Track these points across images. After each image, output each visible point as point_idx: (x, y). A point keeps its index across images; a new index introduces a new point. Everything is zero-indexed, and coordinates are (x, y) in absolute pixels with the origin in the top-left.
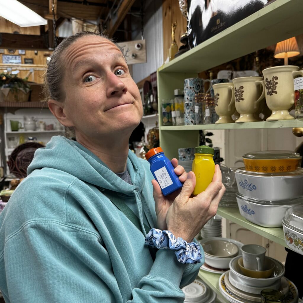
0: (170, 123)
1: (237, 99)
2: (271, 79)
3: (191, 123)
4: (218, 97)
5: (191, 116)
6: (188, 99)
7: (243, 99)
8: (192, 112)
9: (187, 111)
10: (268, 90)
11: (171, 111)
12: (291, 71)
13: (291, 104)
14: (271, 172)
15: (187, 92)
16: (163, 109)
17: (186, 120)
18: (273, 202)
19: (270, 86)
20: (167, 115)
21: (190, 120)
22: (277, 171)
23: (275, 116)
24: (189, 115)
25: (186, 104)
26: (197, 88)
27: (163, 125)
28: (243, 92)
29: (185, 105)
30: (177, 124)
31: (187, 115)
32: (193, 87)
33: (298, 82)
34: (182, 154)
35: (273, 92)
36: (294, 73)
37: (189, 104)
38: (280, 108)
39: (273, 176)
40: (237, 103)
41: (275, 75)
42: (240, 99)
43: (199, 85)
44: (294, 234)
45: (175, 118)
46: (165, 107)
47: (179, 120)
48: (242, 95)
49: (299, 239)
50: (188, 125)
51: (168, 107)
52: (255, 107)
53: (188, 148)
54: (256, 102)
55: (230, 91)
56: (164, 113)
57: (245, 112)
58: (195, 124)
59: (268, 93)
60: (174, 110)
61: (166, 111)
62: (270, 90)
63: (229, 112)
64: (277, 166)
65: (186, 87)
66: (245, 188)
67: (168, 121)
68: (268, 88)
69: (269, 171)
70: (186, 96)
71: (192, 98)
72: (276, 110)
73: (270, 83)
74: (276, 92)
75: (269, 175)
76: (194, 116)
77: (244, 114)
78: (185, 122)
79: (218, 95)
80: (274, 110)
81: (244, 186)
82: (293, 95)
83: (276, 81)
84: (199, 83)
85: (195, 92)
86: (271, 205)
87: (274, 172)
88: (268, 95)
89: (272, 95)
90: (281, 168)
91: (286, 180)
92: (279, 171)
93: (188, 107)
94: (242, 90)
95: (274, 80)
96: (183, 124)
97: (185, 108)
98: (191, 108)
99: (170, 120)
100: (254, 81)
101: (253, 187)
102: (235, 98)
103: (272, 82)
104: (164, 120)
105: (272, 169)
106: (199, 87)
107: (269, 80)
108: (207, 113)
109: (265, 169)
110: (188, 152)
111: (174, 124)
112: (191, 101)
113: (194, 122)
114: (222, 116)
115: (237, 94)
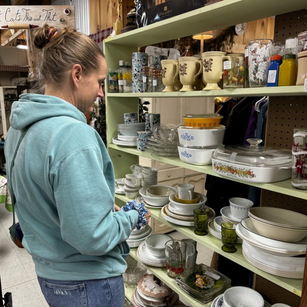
0: (116, 91)
1: (181, 73)
2: (208, 60)
3: (139, 91)
4: (166, 70)
5: (139, 85)
6: (136, 70)
7: (186, 74)
8: (139, 82)
9: (135, 80)
10: (206, 68)
11: (117, 80)
12: (221, 56)
13: (220, 79)
14: (203, 127)
15: (135, 64)
16: (110, 77)
17: (133, 88)
18: (203, 147)
19: (207, 65)
20: (114, 83)
21: (137, 88)
22: (208, 126)
23: (209, 86)
24: (137, 84)
25: (135, 74)
26: (144, 61)
27: (109, 92)
28: (186, 68)
29: (133, 75)
30: (124, 91)
31: (135, 84)
32: (141, 60)
33: (227, 64)
34: (128, 118)
35: (209, 70)
36: (223, 57)
37: (137, 75)
38: (212, 81)
39: (204, 129)
40: (181, 76)
41: (211, 58)
42: (184, 74)
43: (145, 59)
44: (220, 163)
45: (122, 86)
46: (111, 76)
47: (126, 88)
48: (186, 70)
49: (223, 166)
50: (136, 92)
51: (115, 75)
52: (194, 80)
53: (133, 113)
54: (195, 76)
55: (175, 67)
56: (111, 81)
57: (187, 84)
58: (142, 92)
59: (206, 70)
60: (122, 79)
61: (113, 80)
62: (207, 68)
63: (174, 83)
64: (208, 123)
65: (134, 59)
66: (185, 139)
67: (115, 89)
68: (206, 67)
69: (202, 126)
70: (134, 68)
71: (140, 69)
72: (210, 83)
73: (207, 63)
74: (211, 70)
75: (201, 128)
76: (141, 86)
77: (185, 85)
78: (133, 90)
79: (166, 69)
80: (208, 83)
81: (185, 138)
82: (222, 73)
83: (211, 62)
84: (145, 58)
85: (142, 64)
86: (202, 149)
87: (205, 127)
88: (205, 71)
89: (208, 71)
90: (210, 124)
91: (213, 132)
92: (209, 126)
93: (136, 77)
94: (186, 66)
95: (210, 61)
96: (131, 92)
97: (133, 78)
98: (139, 78)
99: (116, 88)
100: (194, 60)
101: (191, 138)
102: (180, 73)
103: (209, 62)
104: (110, 87)
105: (204, 125)
106: (145, 60)
107: (207, 61)
108: (155, 83)
109: (200, 125)
110: (133, 117)
111: (120, 92)
112: (139, 72)
113: (141, 90)
114: (168, 86)
115: (182, 69)
